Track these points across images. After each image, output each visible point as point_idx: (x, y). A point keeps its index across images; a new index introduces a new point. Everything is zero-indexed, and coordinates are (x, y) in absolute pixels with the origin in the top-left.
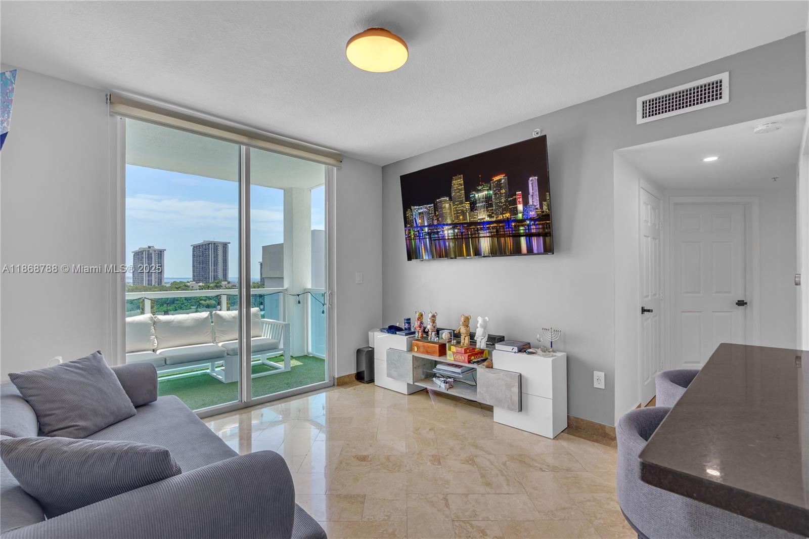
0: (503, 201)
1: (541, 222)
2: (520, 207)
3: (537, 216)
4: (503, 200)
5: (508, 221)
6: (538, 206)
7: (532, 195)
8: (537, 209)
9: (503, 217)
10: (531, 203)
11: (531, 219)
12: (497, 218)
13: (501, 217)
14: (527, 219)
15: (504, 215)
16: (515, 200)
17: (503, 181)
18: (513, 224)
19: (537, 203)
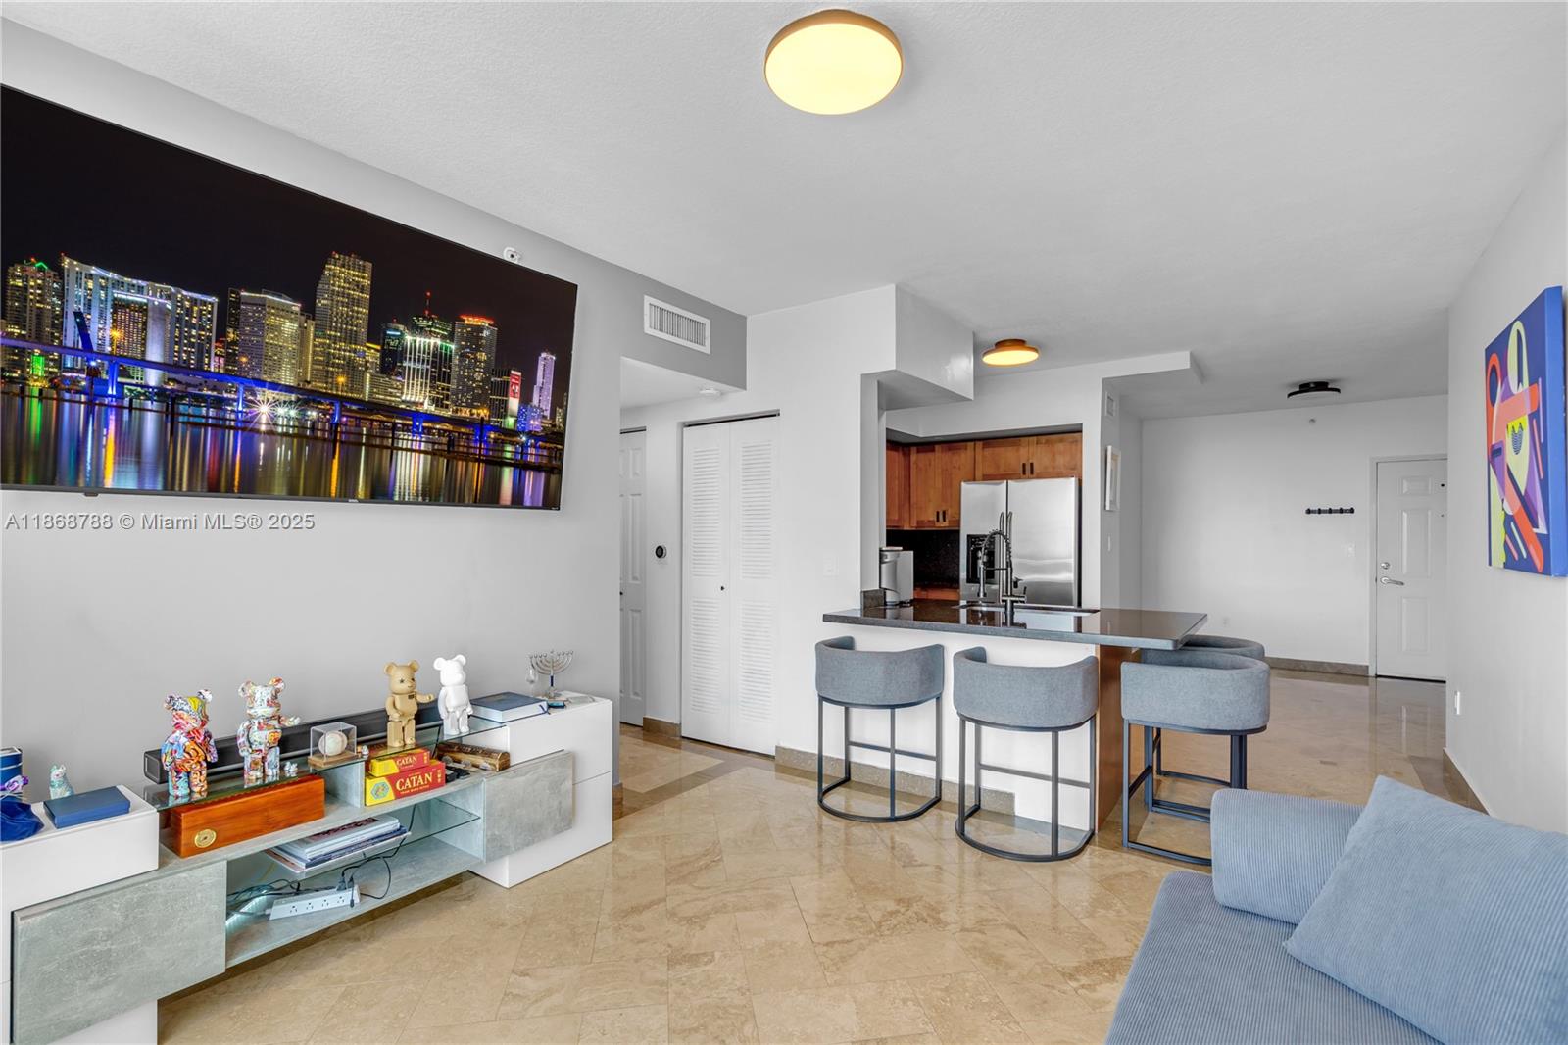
0: (479, 379)
1: (548, 445)
2: (514, 404)
3: (542, 431)
4: (478, 376)
5: (481, 426)
6: (547, 413)
7: (541, 388)
8: (544, 417)
9: (472, 414)
10: (535, 401)
11: (531, 435)
12: (456, 411)
13: (465, 413)
14: (523, 432)
15: (475, 411)
16: (506, 385)
17: (486, 334)
18: (492, 436)
19: (546, 406)
